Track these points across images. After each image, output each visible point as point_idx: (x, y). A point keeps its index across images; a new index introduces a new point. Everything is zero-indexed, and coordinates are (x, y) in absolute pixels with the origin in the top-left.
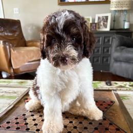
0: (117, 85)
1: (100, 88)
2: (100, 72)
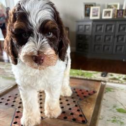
0: (112, 77)
1: (93, 79)
2: (122, 61)
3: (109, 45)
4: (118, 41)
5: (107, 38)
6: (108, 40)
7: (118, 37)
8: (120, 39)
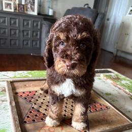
2: (30, 55)
3: (16, 40)
4: (23, 36)
5: (13, 33)
6: (13, 34)
7: (23, 31)
8: (25, 34)
